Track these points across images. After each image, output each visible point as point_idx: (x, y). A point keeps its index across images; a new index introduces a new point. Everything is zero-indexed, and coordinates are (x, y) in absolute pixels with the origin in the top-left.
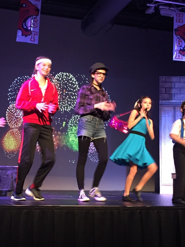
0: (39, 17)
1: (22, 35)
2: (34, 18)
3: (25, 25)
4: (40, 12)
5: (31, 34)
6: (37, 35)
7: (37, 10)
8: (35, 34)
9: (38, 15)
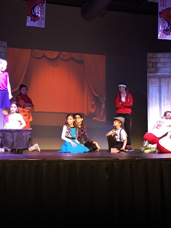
1: (31, 20)
2: (41, 6)
4: (45, 1)
5: (39, 19)
6: (43, 20)
9: (44, 3)
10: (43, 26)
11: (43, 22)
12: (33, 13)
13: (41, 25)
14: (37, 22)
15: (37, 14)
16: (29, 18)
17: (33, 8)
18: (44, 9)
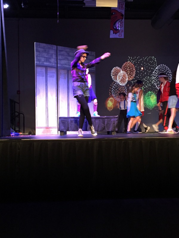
0: (123, 20)
1: (113, 33)
2: (121, 21)
3: (115, 26)
4: (124, 17)
5: (119, 32)
6: (123, 32)
7: (122, 15)
8: (121, 32)
9: (123, 18)
10: (123, 37)
11: (123, 34)
12: (115, 28)
13: (121, 36)
14: (118, 34)
15: (118, 28)
16: (112, 32)
17: (115, 24)
18: (123, 24)
